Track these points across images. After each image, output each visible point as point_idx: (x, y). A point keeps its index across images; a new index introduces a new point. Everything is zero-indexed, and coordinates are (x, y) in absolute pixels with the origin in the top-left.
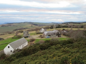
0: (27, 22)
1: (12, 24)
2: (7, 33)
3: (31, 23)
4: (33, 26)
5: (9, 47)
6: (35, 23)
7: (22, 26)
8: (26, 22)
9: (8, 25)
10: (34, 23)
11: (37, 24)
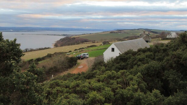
0: (143, 29)
1: (123, 30)
2: (116, 40)
3: (148, 30)
4: (150, 34)
5: (113, 50)
6: (154, 31)
7: (136, 34)
8: (141, 29)
9: (118, 32)
10: (152, 30)
11: (156, 31)
